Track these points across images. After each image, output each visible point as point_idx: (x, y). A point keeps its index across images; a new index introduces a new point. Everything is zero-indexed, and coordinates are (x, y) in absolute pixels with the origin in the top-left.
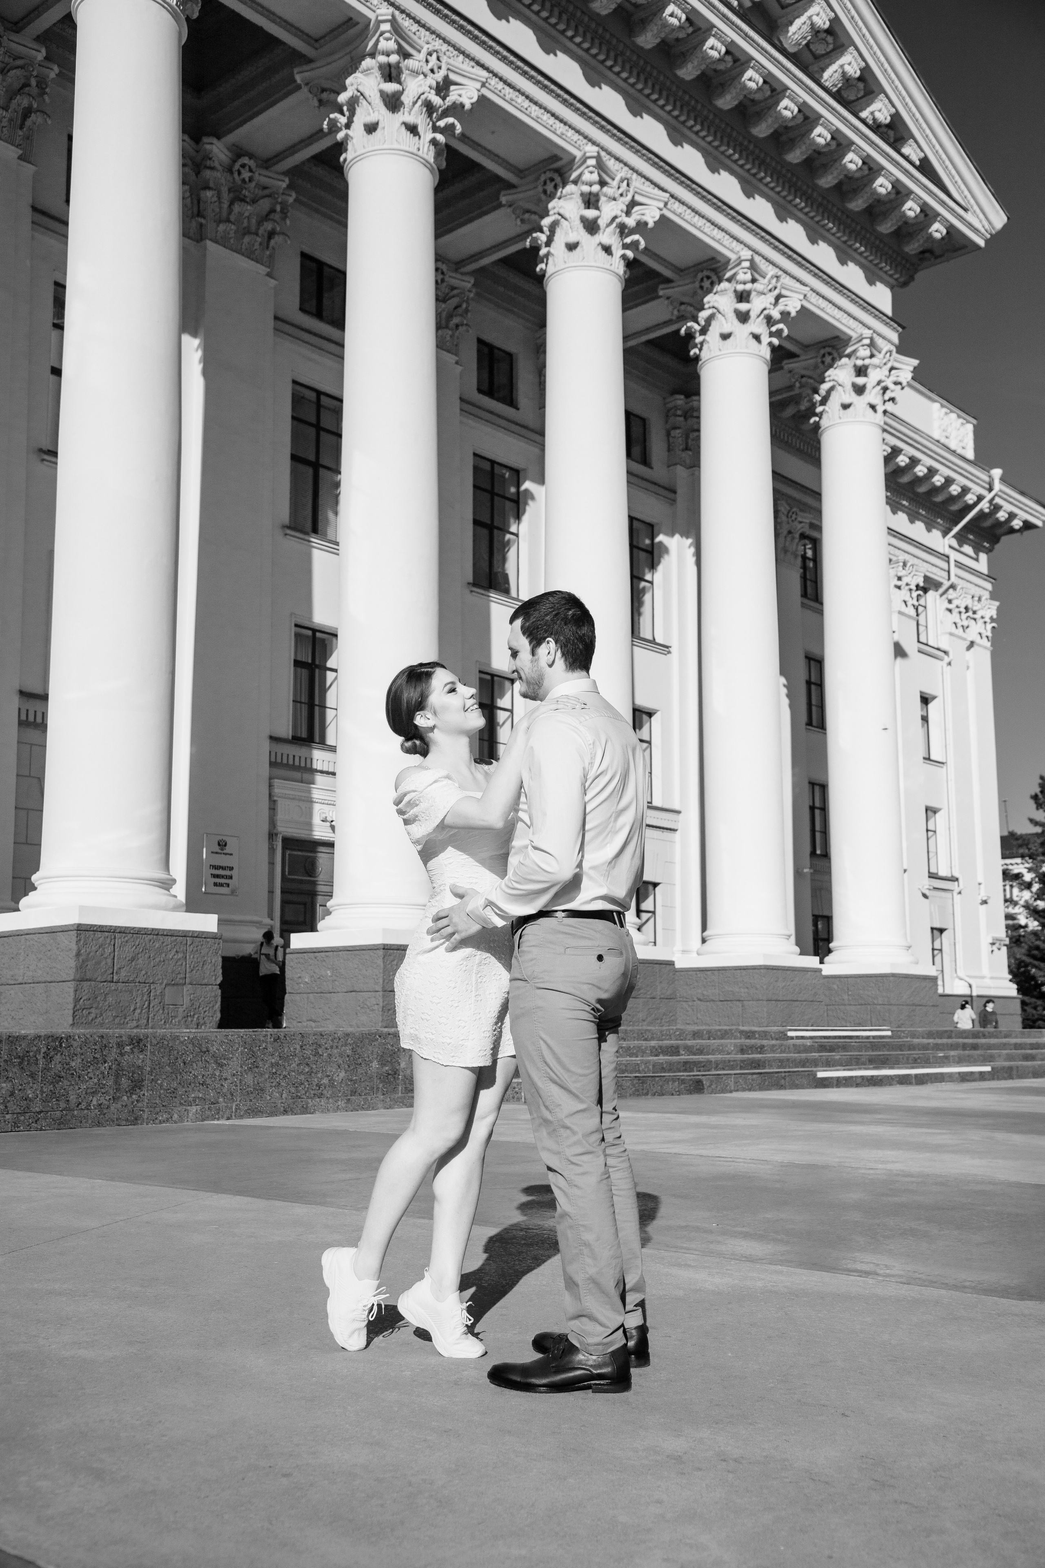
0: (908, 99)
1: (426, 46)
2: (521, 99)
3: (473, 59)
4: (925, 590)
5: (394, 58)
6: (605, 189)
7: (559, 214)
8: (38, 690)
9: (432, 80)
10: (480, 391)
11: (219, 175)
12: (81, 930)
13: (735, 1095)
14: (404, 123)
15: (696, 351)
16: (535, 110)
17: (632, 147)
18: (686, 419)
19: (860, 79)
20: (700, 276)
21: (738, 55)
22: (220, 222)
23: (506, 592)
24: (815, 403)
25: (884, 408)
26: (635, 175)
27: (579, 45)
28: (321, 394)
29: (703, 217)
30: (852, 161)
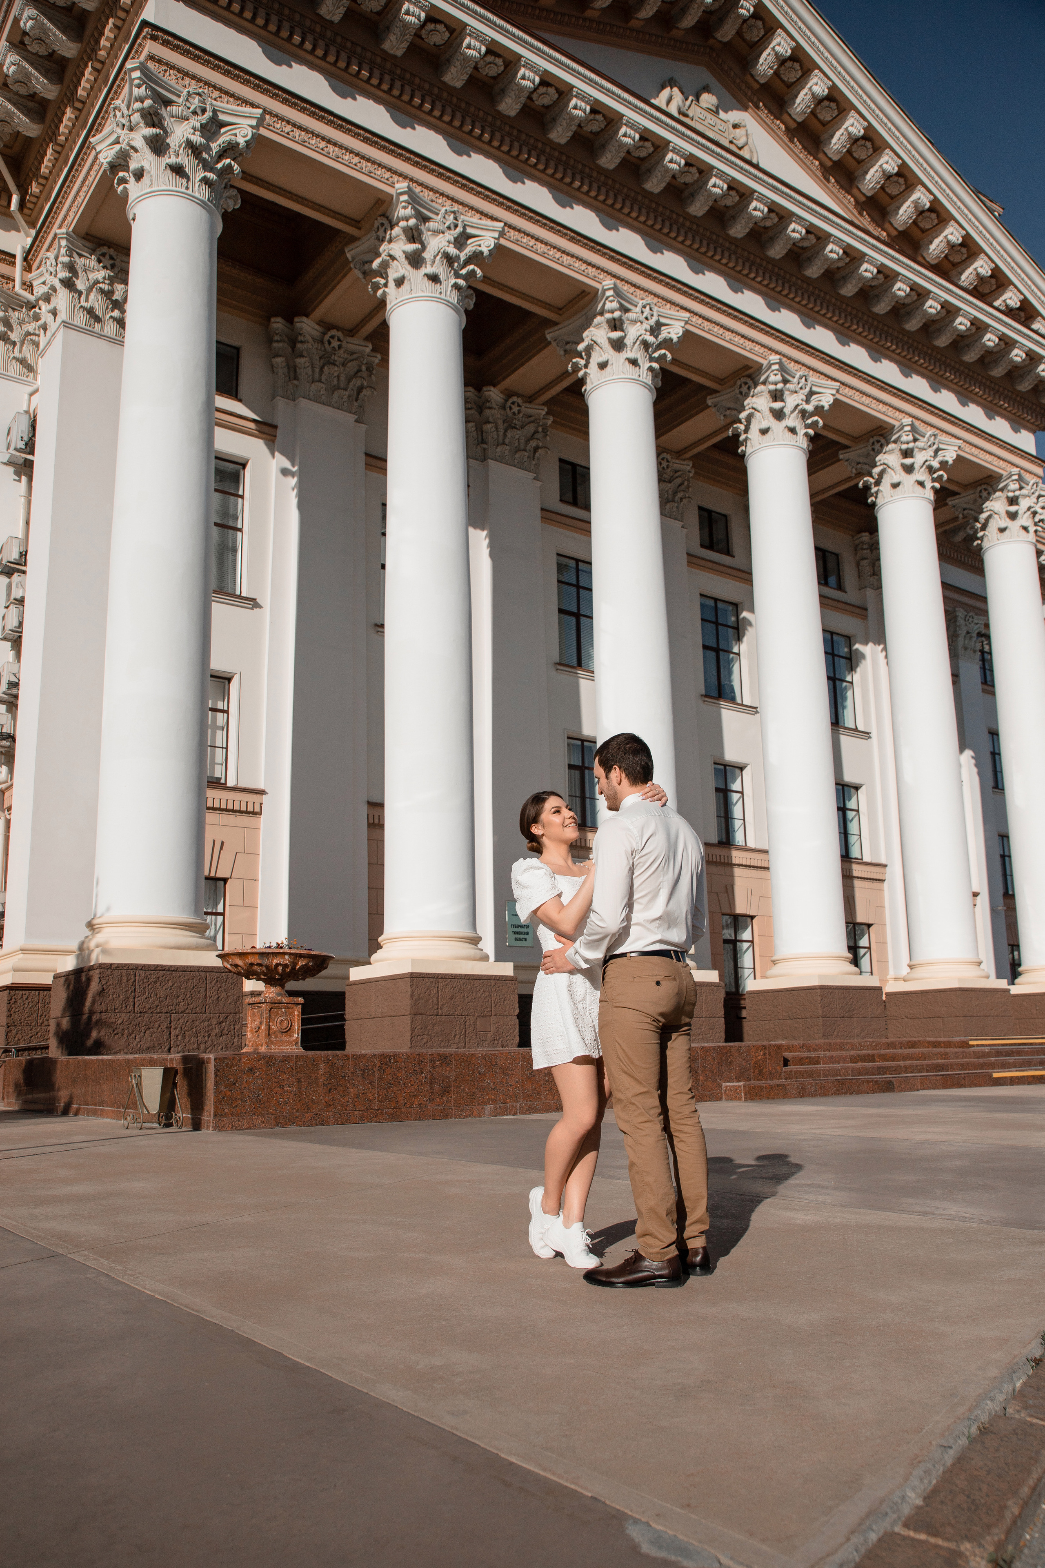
0: (1033, 287)
1: (641, 302)
2: (716, 329)
3: (677, 305)
5: (617, 314)
6: (788, 386)
7: (753, 408)
8: (378, 801)
9: (646, 325)
10: (702, 546)
11: (496, 412)
12: (414, 977)
13: (921, 1092)
14: (628, 359)
15: (873, 499)
16: (728, 335)
17: (808, 351)
18: (871, 551)
19: (992, 276)
20: (871, 441)
21: (887, 272)
22: (498, 445)
23: (733, 699)
24: (977, 530)
25: (1035, 528)
26: (811, 372)
27: (760, 283)
28: (577, 561)
29: (870, 396)
30: (990, 340)
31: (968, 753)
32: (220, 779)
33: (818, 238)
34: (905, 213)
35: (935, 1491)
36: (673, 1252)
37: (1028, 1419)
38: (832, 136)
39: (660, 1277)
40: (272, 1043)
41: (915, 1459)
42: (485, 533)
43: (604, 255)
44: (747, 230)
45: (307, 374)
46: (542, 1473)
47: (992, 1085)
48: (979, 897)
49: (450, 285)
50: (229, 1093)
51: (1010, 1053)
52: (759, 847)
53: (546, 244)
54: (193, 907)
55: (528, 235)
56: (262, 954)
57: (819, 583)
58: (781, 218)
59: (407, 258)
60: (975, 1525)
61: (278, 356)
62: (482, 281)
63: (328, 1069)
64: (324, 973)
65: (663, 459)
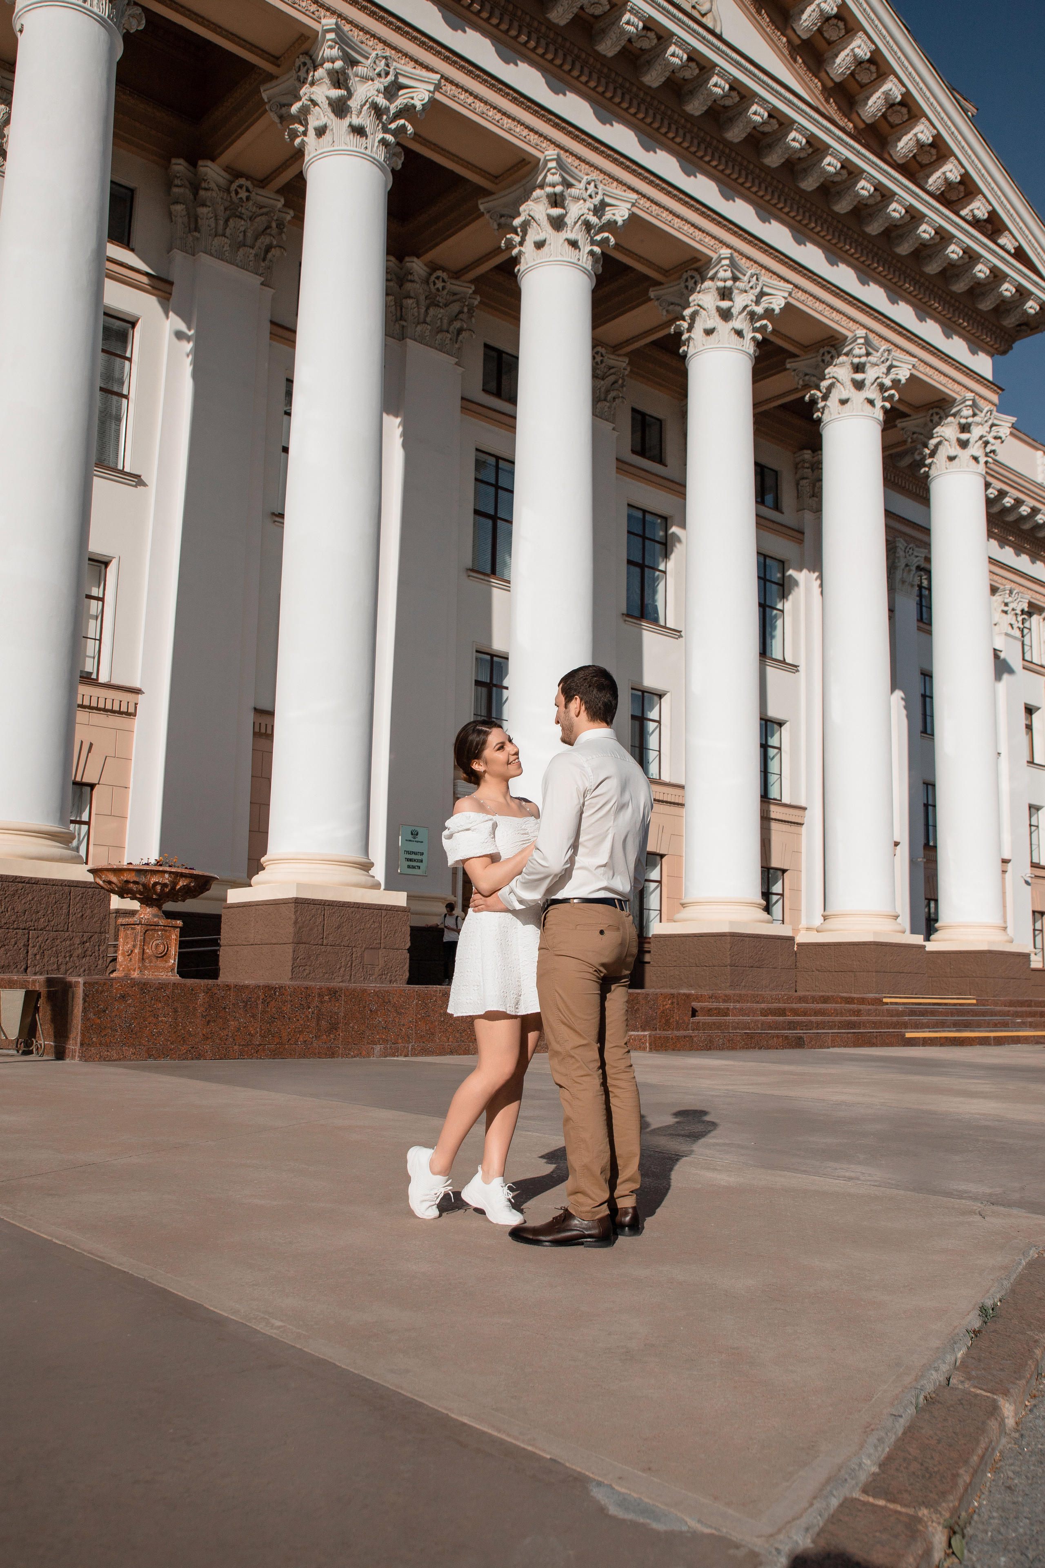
0: (1003, 198)
1: (586, 177)
2: (665, 214)
3: (625, 185)
4: (1030, 614)
5: (559, 189)
6: (737, 284)
7: (699, 305)
8: (267, 707)
9: (590, 204)
10: (634, 452)
11: (418, 286)
12: (298, 902)
13: (832, 1050)
14: (567, 240)
15: (819, 414)
16: (677, 222)
17: (761, 248)
18: (813, 471)
19: (960, 183)
20: (822, 351)
21: (851, 169)
22: (418, 323)
23: (655, 621)
24: (925, 456)
25: (986, 459)
26: (763, 271)
27: (715, 167)
28: (498, 458)
29: (823, 302)
30: (954, 252)
31: (899, 694)
32: (91, 673)
33: (781, 124)
34: (874, 104)
35: (889, 1458)
36: (605, 1211)
37: (972, 1390)
38: (803, 12)
39: (590, 1236)
40: (146, 968)
41: (868, 1427)
42: (398, 420)
43: (548, 121)
44: (705, 108)
45: (209, 226)
46: (495, 1433)
47: (904, 1046)
48: (898, 847)
49: (377, 140)
50: (99, 1021)
51: (923, 1013)
52: (674, 781)
53: (486, 103)
54: (58, 814)
55: (466, 91)
56: (139, 872)
57: (757, 502)
58: (742, 97)
59: (330, 104)
60: (931, 1492)
61: (176, 202)
62: (413, 139)
63: (207, 1000)
64: (206, 894)
65: (597, 353)
